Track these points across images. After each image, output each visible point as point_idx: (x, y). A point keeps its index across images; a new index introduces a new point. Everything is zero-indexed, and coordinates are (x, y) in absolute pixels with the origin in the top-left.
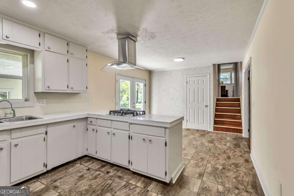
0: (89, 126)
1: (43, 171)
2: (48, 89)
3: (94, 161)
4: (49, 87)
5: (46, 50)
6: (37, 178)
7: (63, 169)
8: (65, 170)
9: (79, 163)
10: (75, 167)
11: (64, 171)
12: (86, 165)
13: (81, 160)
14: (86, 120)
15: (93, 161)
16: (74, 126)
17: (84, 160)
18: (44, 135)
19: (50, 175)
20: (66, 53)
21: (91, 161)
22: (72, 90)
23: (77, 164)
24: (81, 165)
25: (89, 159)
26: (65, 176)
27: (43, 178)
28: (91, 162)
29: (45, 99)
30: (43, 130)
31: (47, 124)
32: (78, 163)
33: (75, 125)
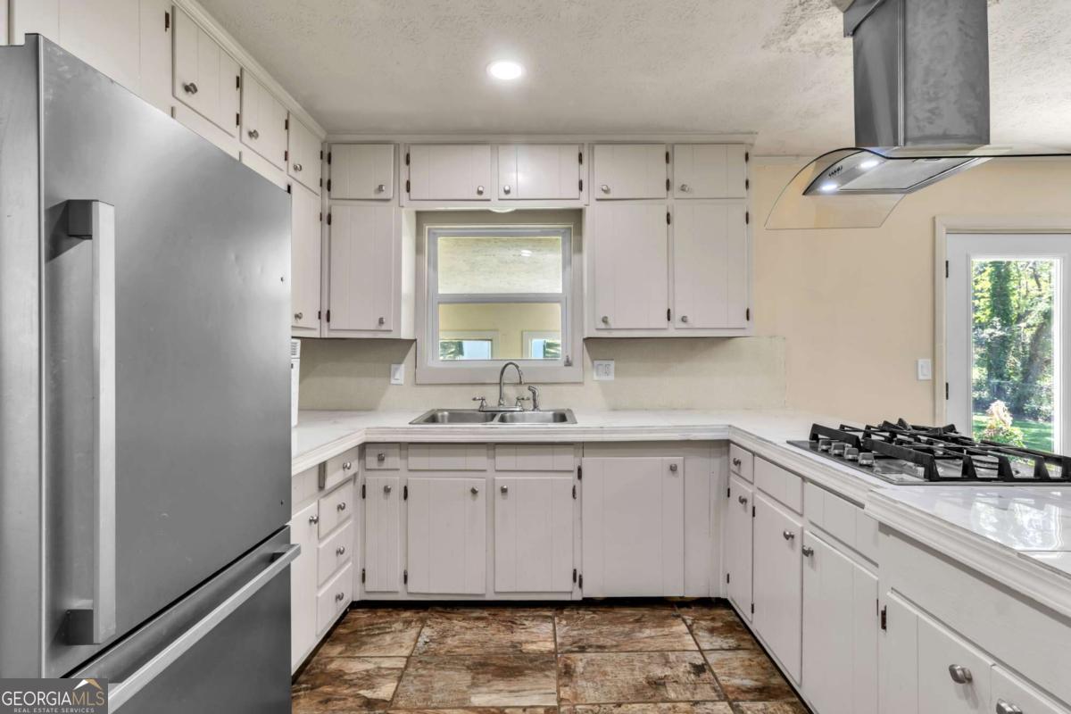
0: (734, 480)
1: (571, 593)
2: (603, 326)
3: (744, 644)
4: (605, 320)
5: (598, 200)
6: (557, 610)
7: (632, 615)
8: (631, 626)
9: (689, 622)
10: (666, 631)
11: (627, 626)
12: (705, 646)
13: (705, 611)
14: (724, 449)
15: (744, 640)
16: (673, 469)
17: (713, 619)
18: (572, 477)
19: (588, 615)
20: (662, 191)
21: (732, 637)
22: (683, 325)
23: (679, 621)
24: (691, 632)
25: (734, 622)
26: (616, 646)
27: (567, 618)
28: (732, 642)
29: (612, 360)
30: (568, 460)
31: (583, 443)
32: (686, 617)
33: (676, 467)
